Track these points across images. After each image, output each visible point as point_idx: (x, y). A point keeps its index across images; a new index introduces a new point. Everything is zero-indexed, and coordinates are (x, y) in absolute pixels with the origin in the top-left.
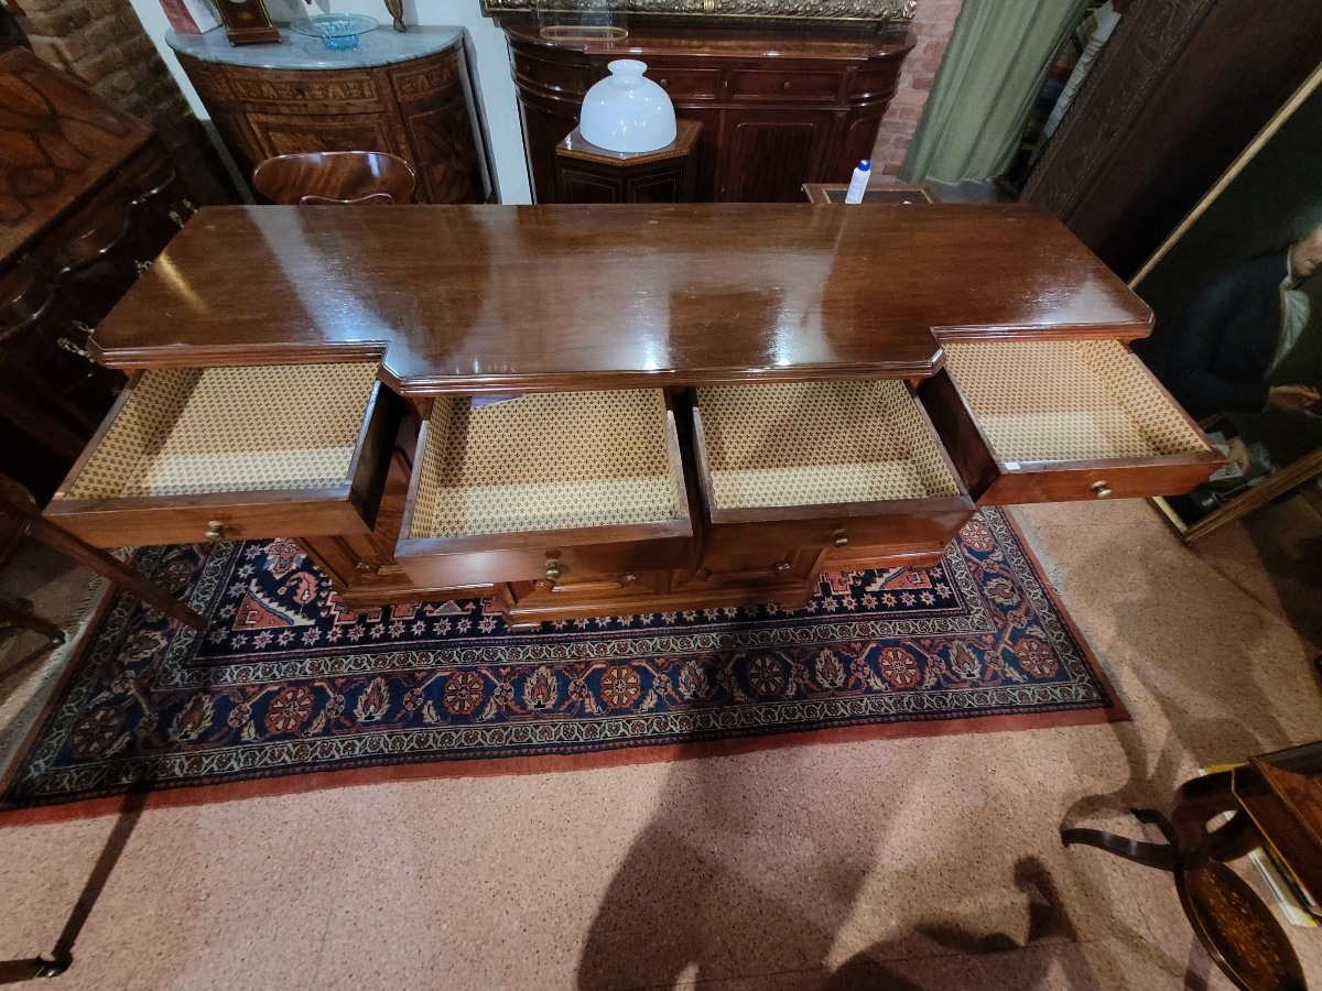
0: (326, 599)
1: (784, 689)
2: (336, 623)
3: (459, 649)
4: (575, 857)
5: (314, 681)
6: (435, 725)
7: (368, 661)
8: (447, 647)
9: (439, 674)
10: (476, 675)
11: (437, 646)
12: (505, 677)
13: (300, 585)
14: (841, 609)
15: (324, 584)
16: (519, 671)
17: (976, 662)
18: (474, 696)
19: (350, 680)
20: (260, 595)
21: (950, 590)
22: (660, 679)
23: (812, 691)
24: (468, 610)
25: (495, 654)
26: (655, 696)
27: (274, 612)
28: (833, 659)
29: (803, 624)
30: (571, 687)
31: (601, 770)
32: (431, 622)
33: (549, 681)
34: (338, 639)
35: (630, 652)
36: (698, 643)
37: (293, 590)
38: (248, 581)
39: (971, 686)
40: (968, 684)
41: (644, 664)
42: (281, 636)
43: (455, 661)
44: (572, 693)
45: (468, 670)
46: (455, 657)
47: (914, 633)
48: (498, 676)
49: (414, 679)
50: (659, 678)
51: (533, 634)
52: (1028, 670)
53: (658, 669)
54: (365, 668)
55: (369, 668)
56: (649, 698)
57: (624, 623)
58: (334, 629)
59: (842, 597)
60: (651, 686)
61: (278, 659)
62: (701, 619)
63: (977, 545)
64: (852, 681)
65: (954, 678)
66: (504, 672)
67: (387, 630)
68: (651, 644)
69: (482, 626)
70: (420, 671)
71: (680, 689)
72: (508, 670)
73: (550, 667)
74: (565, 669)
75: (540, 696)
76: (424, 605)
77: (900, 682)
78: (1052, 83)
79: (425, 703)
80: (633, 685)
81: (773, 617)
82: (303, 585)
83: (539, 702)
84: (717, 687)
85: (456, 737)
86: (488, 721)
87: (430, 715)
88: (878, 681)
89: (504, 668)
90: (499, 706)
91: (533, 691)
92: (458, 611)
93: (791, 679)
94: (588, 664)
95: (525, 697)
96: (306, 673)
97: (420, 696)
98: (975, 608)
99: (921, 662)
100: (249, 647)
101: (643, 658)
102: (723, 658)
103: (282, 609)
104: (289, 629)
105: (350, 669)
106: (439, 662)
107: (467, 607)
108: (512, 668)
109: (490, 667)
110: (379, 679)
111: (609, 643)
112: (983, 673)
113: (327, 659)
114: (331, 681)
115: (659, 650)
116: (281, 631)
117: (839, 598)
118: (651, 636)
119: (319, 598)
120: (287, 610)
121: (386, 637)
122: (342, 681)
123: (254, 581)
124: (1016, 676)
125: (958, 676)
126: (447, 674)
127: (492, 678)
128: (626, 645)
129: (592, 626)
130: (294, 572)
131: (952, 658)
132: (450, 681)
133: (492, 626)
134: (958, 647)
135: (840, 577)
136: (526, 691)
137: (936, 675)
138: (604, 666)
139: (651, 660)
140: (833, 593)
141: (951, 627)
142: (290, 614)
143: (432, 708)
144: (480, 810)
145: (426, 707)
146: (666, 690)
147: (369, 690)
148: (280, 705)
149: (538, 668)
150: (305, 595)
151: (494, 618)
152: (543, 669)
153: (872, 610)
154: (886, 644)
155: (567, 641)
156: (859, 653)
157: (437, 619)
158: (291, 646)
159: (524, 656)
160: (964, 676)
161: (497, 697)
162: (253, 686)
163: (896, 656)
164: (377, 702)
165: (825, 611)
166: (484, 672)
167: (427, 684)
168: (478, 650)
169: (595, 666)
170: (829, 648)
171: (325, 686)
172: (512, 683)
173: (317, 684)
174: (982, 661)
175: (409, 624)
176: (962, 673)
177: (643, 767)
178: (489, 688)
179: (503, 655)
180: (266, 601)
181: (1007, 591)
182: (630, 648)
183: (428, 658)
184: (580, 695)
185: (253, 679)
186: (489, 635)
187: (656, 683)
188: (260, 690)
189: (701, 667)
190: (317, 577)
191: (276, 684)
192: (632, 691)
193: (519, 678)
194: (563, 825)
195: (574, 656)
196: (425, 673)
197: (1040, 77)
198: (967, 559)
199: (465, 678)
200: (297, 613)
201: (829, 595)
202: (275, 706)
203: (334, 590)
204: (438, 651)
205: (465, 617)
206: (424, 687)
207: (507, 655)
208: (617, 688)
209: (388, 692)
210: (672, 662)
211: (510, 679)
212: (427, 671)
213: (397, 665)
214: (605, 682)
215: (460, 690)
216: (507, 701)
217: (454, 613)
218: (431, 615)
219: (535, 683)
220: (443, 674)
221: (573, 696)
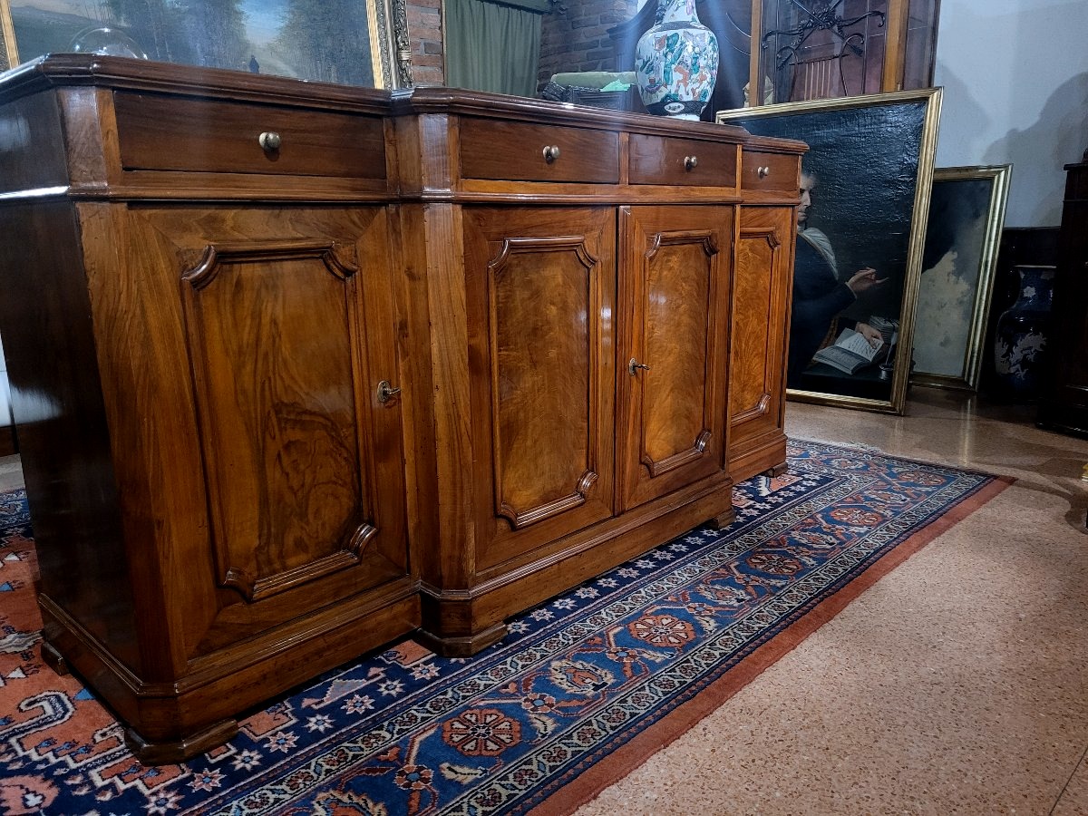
0: (88, 782)
1: (803, 563)
2: (147, 792)
3: (415, 707)
4: (834, 758)
6: (487, 777)
7: (275, 791)
8: (395, 714)
9: (419, 739)
10: (477, 711)
11: (376, 721)
12: (519, 692)
14: (763, 511)
15: (59, 772)
16: (528, 679)
17: (895, 494)
18: (502, 726)
21: (815, 475)
22: (690, 608)
23: (825, 554)
24: (377, 675)
25: (474, 685)
26: (707, 619)
28: (807, 534)
29: (749, 529)
30: (612, 657)
31: (746, 689)
32: (334, 710)
33: (579, 666)
34: (177, 802)
35: (631, 609)
36: (686, 575)
39: (915, 504)
40: (911, 504)
41: (659, 608)
43: (425, 718)
44: (620, 660)
45: (456, 715)
46: (421, 715)
47: (833, 500)
48: (510, 696)
49: (385, 763)
52: (929, 484)
53: (677, 603)
54: (277, 800)
55: (286, 797)
56: (703, 623)
57: (591, 595)
58: (153, 799)
59: (752, 506)
60: (692, 615)
62: (661, 562)
64: (841, 537)
65: (897, 505)
66: (511, 689)
67: (264, 751)
68: (643, 594)
69: (419, 677)
70: (384, 753)
71: (721, 604)
72: (513, 686)
73: (561, 658)
74: (582, 650)
75: (588, 681)
77: (871, 522)
79: (438, 770)
80: (673, 623)
81: (721, 536)
84: (750, 588)
85: (534, 767)
86: (554, 732)
87: (465, 774)
88: (857, 528)
89: (506, 686)
90: (549, 715)
91: (571, 682)
92: (363, 683)
93: (797, 557)
94: (602, 636)
95: (570, 691)
97: (420, 769)
98: (847, 476)
99: (864, 508)
101: (651, 605)
102: (722, 571)
106: (402, 730)
107: (370, 674)
108: (515, 682)
109: (486, 696)
111: (599, 614)
112: (908, 496)
115: (657, 594)
118: (633, 591)
119: (68, 788)
121: (272, 757)
124: (928, 489)
126: (432, 731)
127: (502, 702)
128: (619, 607)
131: (879, 499)
132: (447, 735)
133: (435, 669)
134: (871, 493)
136: (564, 686)
137: (886, 509)
138: (621, 628)
139: (661, 603)
140: (742, 507)
141: (849, 488)
143: (457, 768)
144: (669, 801)
145: (446, 772)
146: (711, 611)
147: (320, 813)
149: (549, 666)
150: (29, 800)
151: (427, 662)
152: (555, 664)
154: (826, 512)
156: (818, 523)
157: (339, 703)
159: (515, 667)
161: (534, 710)
163: (844, 513)
165: (754, 517)
166: (481, 704)
167: (413, 755)
168: (445, 693)
169: (611, 633)
170: (793, 530)
172: (535, 690)
175: (297, 728)
176: (897, 502)
177: (780, 664)
178: (511, 710)
179: (486, 680)
181: (849, 462)
182: (627, 606)
183: (377, 737)
184: (632, 656)
186: (440, 678)
187: (692, 611)
189: (713, 584)
190: (34, 773)
192: (679, 627)
193: (538, 684)
194: (781, 746)
195: (575, 639)
196: (396, 749)
199: (464, 722)
201: (740, 509)
203: (95, 767)
204: (386, 724)
205: (383, 681)
206: (412, 760)
207: (493, 678)
208: (661, 633)
209: (358, 795)
210: (683, 595)
211: (527, 690)
212: (396, 746)
213: (333, 768)
214: (642, 636)
215: (474, 733)
216: (551, 705)
217: (358, 688)
218: (322, 705)
219: (564, 677)
220: (425, 735)
221: (625, 661)
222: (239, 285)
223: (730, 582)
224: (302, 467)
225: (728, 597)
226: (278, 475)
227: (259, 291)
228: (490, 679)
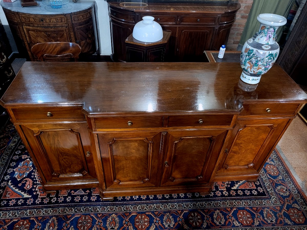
0: (36, 188)
1: (202, 225)
2: (39, 197)
3: (83, 207)
5: (30, 218)
7: (50, 211)
8: (79, 206)
9: (76, 216)
10: (89, 217)
11: (75, 206)
12: (100, 218)
13: (27, 183)
14: (223, 195)
15: (35, 183)
16: (105, 215)
17: (274, 217)
18: (88, 225)
19: (43, 218)
20: (12, 186)
21: (263, 189)
23: (212, 226)
24: (87, 193)
25: (96, 209)
26: (154, 226)
27: (17, 193)
28: (220, 214)
29: (208, 200)
30: (124, 222)
32: (73, 197)
33: (116, 219)
34: (40, 202)
35: (145, 209)
36: (170, 207)
37: (24, 185)
38: (8, 181)
39: (272, 226)
40: (271, 225)
41: (150, 214)
42: (19, 201)
43: (82, 211)
44: (124, 224)
45: (86, 215)
46: (82, 210)
47: (250, 205)
48: (97, 217)
49: (67, 218)
50: (156, 219)
51: (110, 202)
52: (294, 220)
53: (156, 215)
54: (49, 213)
55: (50, 213)
56: (152, 227)
57: (143, 198)
58: (38, 199)
59: (223, 191)
60: (153, 222)
61: (18, 209)
62: (171, 198)
63: (272, 173)
64: (227, 222)
65: (265, 222)
66: (99, 216)
67: (57, 199)
68: (153, 206)
69: (92, 199)
70: (69, 215)
71: (164, 223)
72: (101, 215)
73: (116, 214)
74: (122, 215)
75: (113, 225)
76: (71, 191)
77: (245, 223)
78: (290, 15)
79: (70, 226)
80: (147, 222)
81: (198, 198)
82: (28, 183)
83: (112, 227)
84: (177, 223)
88: (237, 223)
89: (100, 214)
90: (97, 228)
91: (110, 223)
93: (204, 221)
94: (130, 213)
95: (107, 225)
96: (27, 215)
97: (69, 224)
98: (273, 197)
99: (253, 216)
100: (7, 205)
101: (150, 212)
102: (180, 212)
103: (20, 191)
104: (22, 199)
105: (44, 214)
106: (76, 212)
107: (86, 192)
108: (102, 214)
109: (94, 214)
110: (54, 217)
111: (138, 206)
112: (276, 221)
113: (35, 210)
114: (36, 218)
115: (156, 209)
116: (19, 199)
117: (222, 191)
118: (153, 203)
119: (33, 187)
120: (21, 192)
121: (57, 202)
122: (41, 218)
123: (10, 181)
124: (289, 222)
125: (267, 222)
126: (79, 216)
127: (95, 218)
128: (144, 207)
129: (132, 199)
130: (24, 178)
131: (265, 215)
132: (80, 219)
133: (95, 199)
134: (267, 211)
135: (221, 184)
136: (108, 223)
137: (259, 221)
138: (136, 214)
139: (153, 212)
140: (220, 190)
141: (264, 203)
142: (23, 193)
143: (73, 229)
145: (71, 228)
146: (159, 224)
147: (50, 222)
148: (18, 226)
149: (112, 214)
150: (28, 186)
151: (96, 196)
152: (114, 215)
153: (234, 196)
154: (239, 209)
155: (122, 205)
156: (230, 212)
157: (75, 196)
158: (22, 205)
159: (107, 210)
160: (269, 222)
161: (97, 225)
162: (8, 219)
163: (243, 213)
164: (53, 226)
165: (217, 196)
166: (92, 215)
167: (71, 220)
168: (90, 207)
169: (132, 214)
170: (219, 210)
171: (35, 220)
172: (103, 220)
173: (31, 219)
174: (276, 216)
175: (65, 198)
176: (268, 221)
178: (94, 221)
179: (99, 209)
180: (14, 188)
181: (284, 190)
182: (145, 208)
183: (72, 210)
184: (127, 225)
185: (8, 217)
186: (94, 202)
187: (155, 221)
188: (11, 221)
189: (171, 215)
190: (33, 180)
191: (17, 219)
192: (146, 224)
193: (105, 218)
195: (125, 210)
196: (71, 216)
197: (286, 13)
198: (269, 179)
199: (85, 218)
200: (25, 193)
201: (218, 190)
202: (16, 227)
203: (39, 185)
204: (76, 208)
205: (86, 195)
206: (70, 221)
207: (101, 209)
208: (140, 223)
209: (57, 222)
210: (161, 213)
211: (101, 218)
212: (72, 215)
213: (61, 212)
214: (136, 220)
215: (83, 222)
216: (100, 226)
217: (82, 194)
218: (73, 194)
219: (111, 220)
220: (77, 216)
221: (124, 225)
222: (49, 135)
223: (175, 218)
224: (68, 161)
225: (168, 222)
226: (63, 162)
227: (54, 136)
228: (100, 210)
